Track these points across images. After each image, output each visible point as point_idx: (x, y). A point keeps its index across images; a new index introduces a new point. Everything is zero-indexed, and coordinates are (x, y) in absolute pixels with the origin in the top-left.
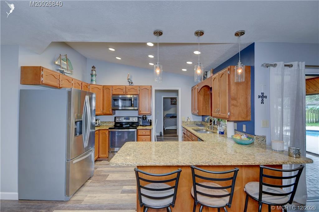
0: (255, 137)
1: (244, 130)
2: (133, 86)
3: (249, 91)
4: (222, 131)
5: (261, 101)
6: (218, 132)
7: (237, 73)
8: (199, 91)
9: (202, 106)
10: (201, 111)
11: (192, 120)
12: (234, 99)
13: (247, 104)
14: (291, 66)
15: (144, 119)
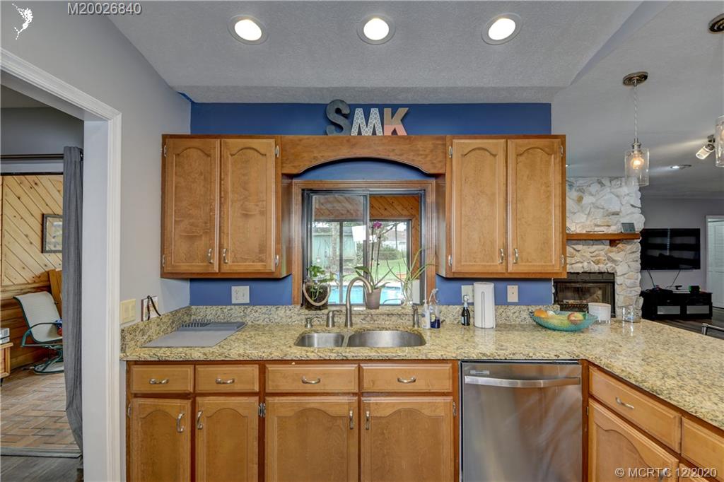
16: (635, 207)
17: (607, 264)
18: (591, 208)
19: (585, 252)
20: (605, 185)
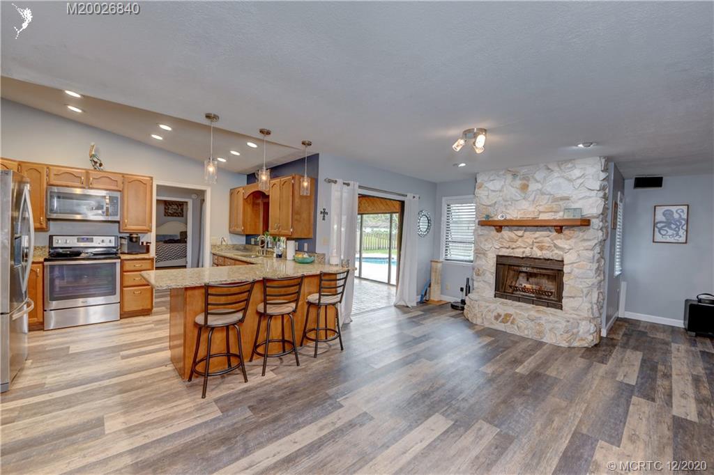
0: (316, 255)
1: (306, 249)
2: (102, 171)
3: (313, 205)
4: (280, 254)
5: (322, 218)
6: (275, 255)
7: (303, 187)
8: (246, 197)
9: (249, 220)
10: (248, 227)
11: (230, 243)
12: (298, 213)
13: (309, 220)
14: (348, 185)
15: (134, 240)
16: (593, 190)
17: (553, 251)
18: (536, 195)
19: (527, 238)
20: (552, 171)
